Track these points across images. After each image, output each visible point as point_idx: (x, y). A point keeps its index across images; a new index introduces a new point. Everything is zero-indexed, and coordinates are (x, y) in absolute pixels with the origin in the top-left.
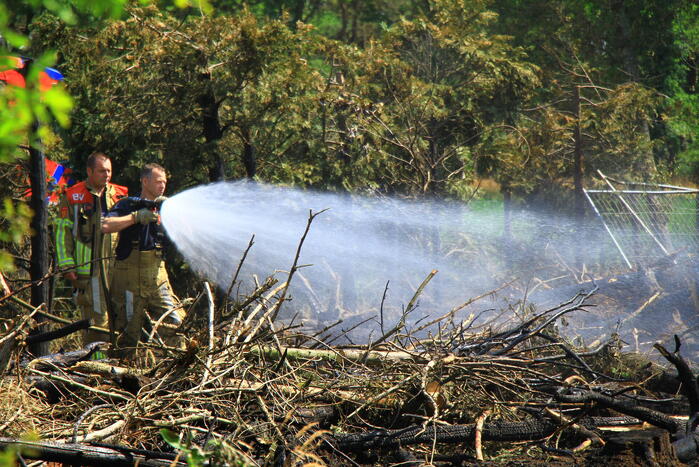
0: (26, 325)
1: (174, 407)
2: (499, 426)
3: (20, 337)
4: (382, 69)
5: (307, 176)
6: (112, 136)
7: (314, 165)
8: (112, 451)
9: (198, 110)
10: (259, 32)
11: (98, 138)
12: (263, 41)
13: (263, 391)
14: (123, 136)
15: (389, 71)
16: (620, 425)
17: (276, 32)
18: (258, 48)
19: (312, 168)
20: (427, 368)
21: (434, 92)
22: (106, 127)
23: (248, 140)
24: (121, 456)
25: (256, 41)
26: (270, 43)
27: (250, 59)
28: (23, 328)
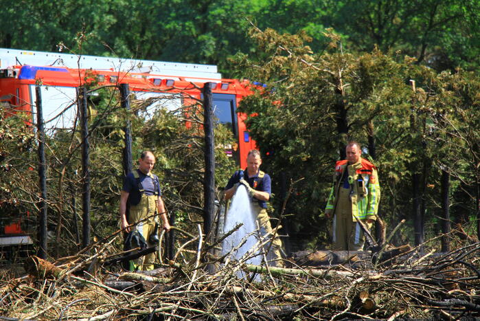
0: (106, 249)
1: (156, 301)
3: (101, 257)
4: (463, 87)
5: (406, 157)
6: (275, 131)
7: (413, 150)
9: (332, 114)
10: (372, 63)
11: (266, 132)
12: (373, 69)
14: (281, 131)
15: (467, 88)
17: (384, 63)
18: (370, 74)
19: (411, 152)
20: (354, 282)
22: (271, 125)
23: (371, 133)
25: (369, 69)
26: (379, 70)
27: (365, 83)
28: (104, 251)
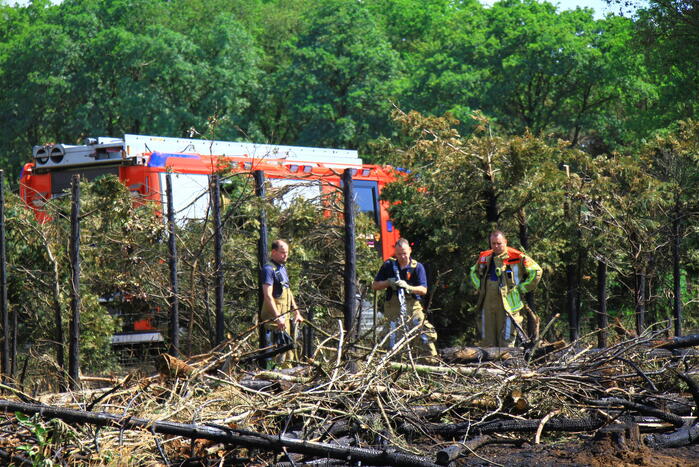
0: (241, 347)
1: (295, 402)
2: (561, 421)
3: (236, 355)
4: (620, 172)
5: (560, 247)
6: (420, 220)
7: (567, 239)
8: (217, 430)
9: (481, 202)
10: (524, 147)
11: (411, 221)
12: (524, 153)
13: (384, 394)
14: (427, 219)
15: (624, 174)
16: (655, 422)
17: (536, 147)
18: (522, 159)
19: (565, 241)
20: (506, 381)
21: (665, 188)
22: (416, 213)
23: (523, 221)
24: (224, 433)
25: (520, 154)
26: (531, 154)
27: (516, 168)
28: (238, 349)
